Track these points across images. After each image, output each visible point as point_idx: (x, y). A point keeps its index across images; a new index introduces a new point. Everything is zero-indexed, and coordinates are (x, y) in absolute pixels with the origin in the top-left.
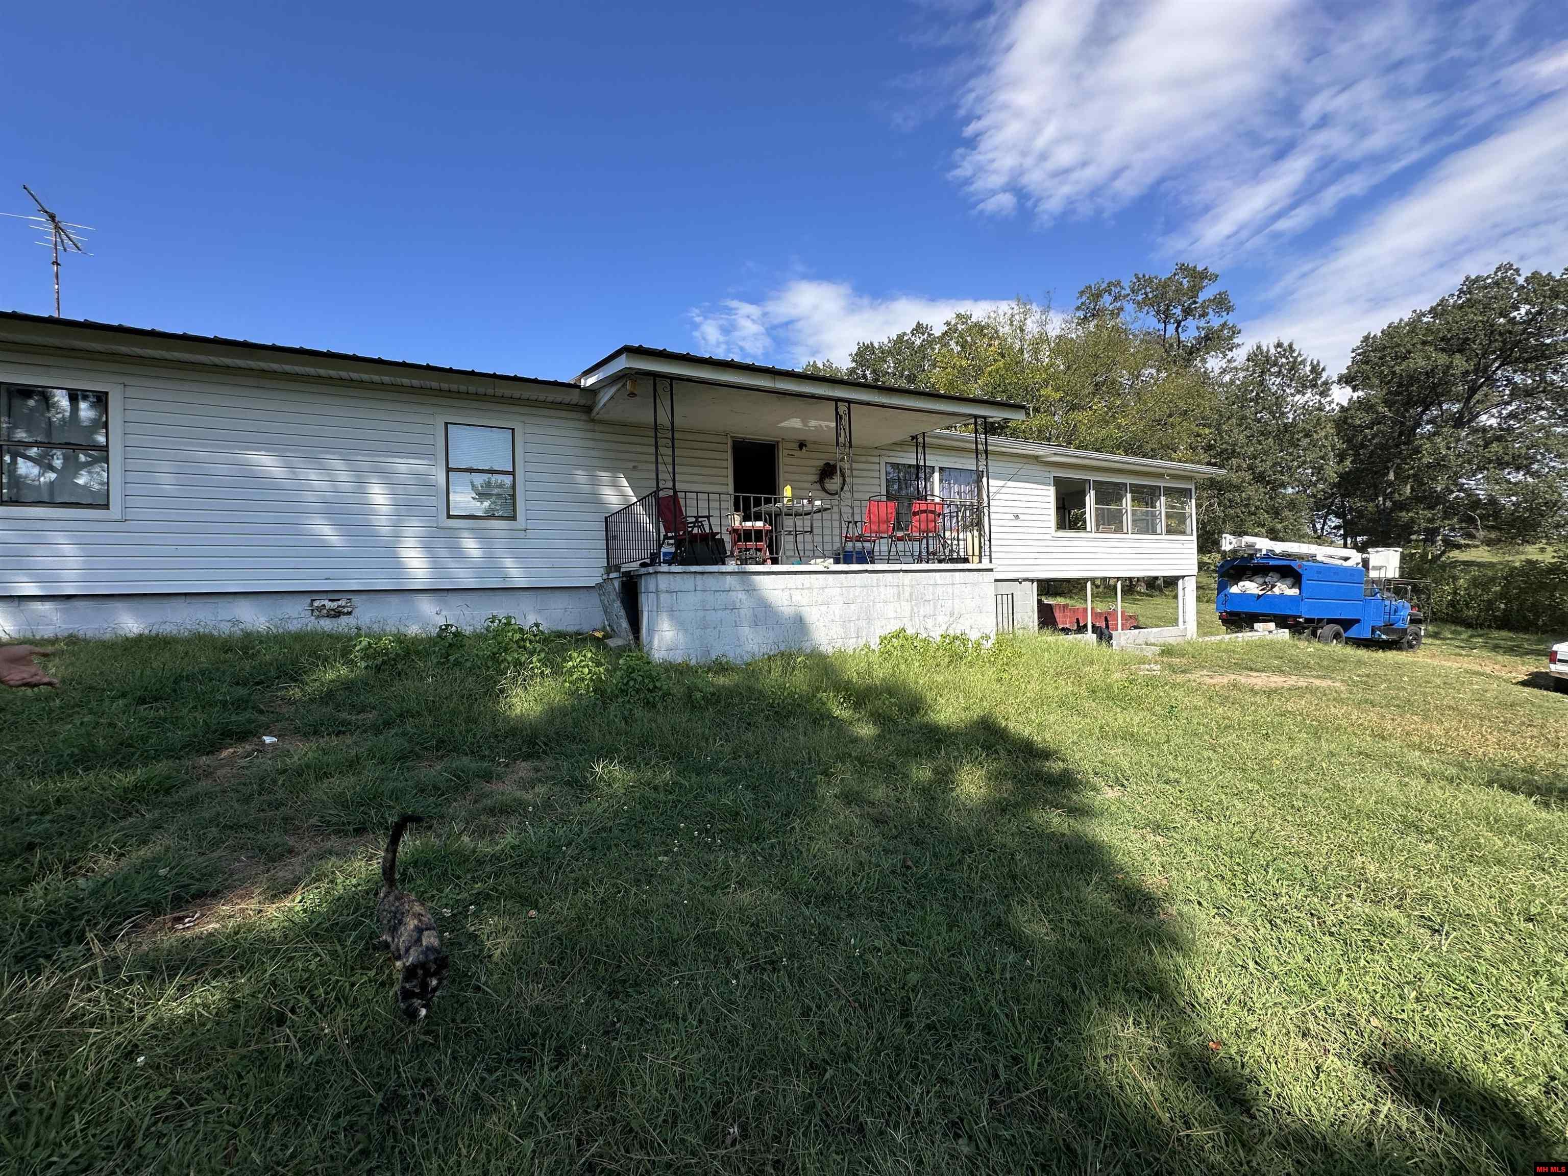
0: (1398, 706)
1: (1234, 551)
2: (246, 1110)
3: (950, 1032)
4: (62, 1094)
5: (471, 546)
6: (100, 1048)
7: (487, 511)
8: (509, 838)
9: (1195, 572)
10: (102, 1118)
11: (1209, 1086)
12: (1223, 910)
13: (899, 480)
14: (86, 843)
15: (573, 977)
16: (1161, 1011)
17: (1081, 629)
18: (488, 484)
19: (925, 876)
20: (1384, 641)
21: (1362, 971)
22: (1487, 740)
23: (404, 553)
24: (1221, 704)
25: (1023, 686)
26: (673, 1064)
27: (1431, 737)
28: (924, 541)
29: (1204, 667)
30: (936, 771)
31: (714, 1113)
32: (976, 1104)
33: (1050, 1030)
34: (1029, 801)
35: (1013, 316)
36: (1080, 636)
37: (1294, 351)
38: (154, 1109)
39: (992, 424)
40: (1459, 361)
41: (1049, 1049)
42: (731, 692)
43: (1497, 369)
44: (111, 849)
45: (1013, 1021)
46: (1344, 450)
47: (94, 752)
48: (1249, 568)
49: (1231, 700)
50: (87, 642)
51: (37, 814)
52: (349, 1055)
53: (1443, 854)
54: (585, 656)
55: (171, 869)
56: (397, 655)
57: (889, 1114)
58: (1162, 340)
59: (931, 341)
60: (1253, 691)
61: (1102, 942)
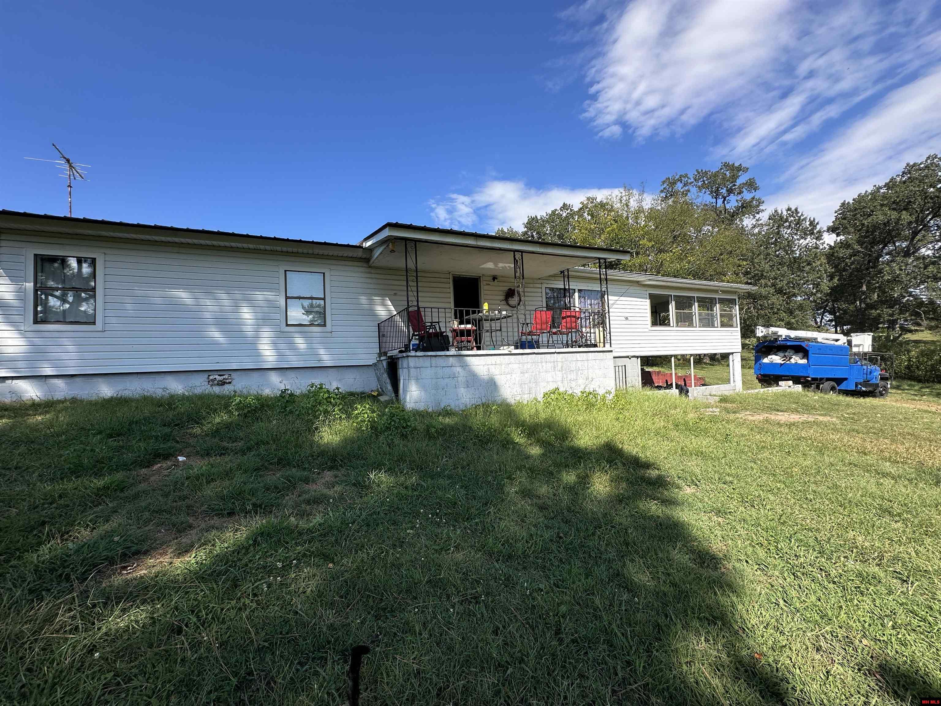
0: (874, 433)
1: (765, 337)
2: (156, 687)
3: (586, 645)
4: (50, 675)
5: (300, 342)
6: (74, 647)
7: (311, 321)
8: (318, 519)
9: (740, 350)
10: (73, 691)
11: (755, 684)
12: (763, 566)
13: (554, 298)
14: (74, 521)
15: (354, 605)
16: (723, 633)
17: (669, 386)
18: (311, 306)
19: (572, 542)
20: (864, 392)
21: (856, 608)
22: (934, 455)
23: (261, 347)
24: (759, 433)
25: (632, 422)
26: (413, 663)
27: (897, 453)
28: (570, 334)
29: (747, 410)
30: (578, 476)
31: (438, 695)
32: (603, 692)
33: (651, 644)
34: (637, 496)
35: (622, 197)
36: (667, 391)
37: (798, 213)
38: (104, 685)
39: (611, 262)
40: (905, 215)
41: (650, 657)
42: (452, 428)
43: (931, 219)
44: (88, 525)
45: (627, 637)
46: (833, 273)
47: (82, 467)
48: (775, 347)
49: (765, 430)
50: (82, 401)
51: (48, 503)
52: (217, 653)
53: (908, 530)
54: (365, 407)
55: (121, 537)
56: (256, 407)
57: (548, 698)
58: (715, 209)
59: (572, 214)
60: (779, 424)
61: (683, 587)
